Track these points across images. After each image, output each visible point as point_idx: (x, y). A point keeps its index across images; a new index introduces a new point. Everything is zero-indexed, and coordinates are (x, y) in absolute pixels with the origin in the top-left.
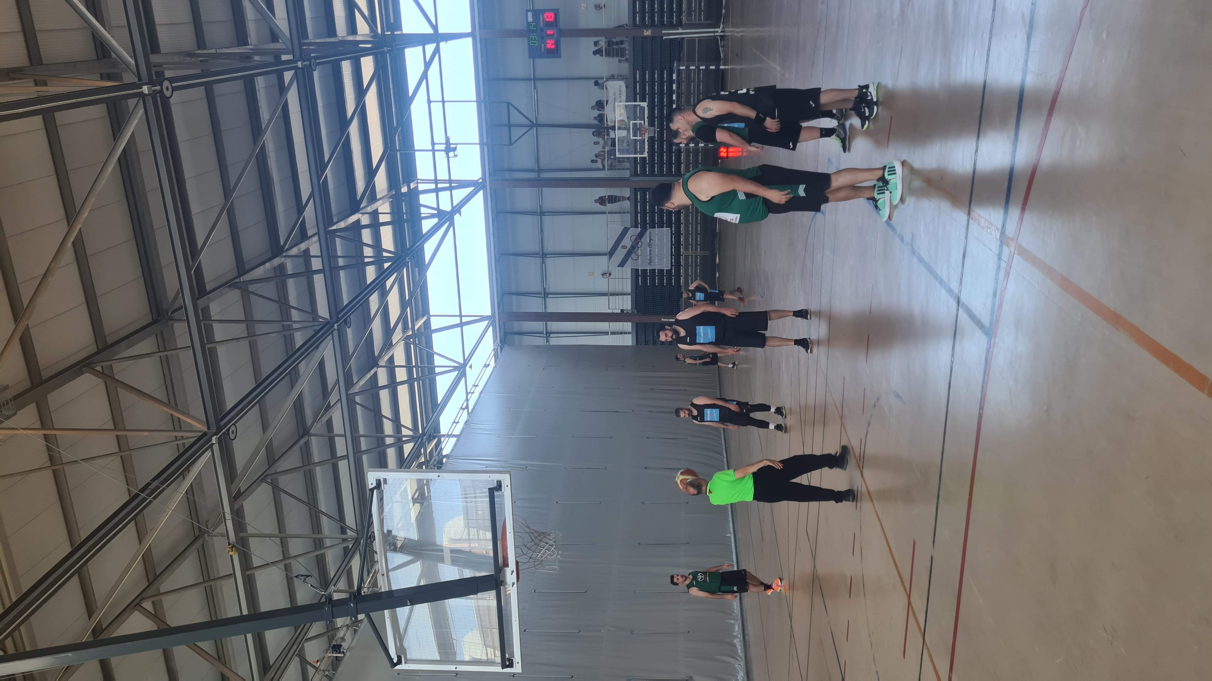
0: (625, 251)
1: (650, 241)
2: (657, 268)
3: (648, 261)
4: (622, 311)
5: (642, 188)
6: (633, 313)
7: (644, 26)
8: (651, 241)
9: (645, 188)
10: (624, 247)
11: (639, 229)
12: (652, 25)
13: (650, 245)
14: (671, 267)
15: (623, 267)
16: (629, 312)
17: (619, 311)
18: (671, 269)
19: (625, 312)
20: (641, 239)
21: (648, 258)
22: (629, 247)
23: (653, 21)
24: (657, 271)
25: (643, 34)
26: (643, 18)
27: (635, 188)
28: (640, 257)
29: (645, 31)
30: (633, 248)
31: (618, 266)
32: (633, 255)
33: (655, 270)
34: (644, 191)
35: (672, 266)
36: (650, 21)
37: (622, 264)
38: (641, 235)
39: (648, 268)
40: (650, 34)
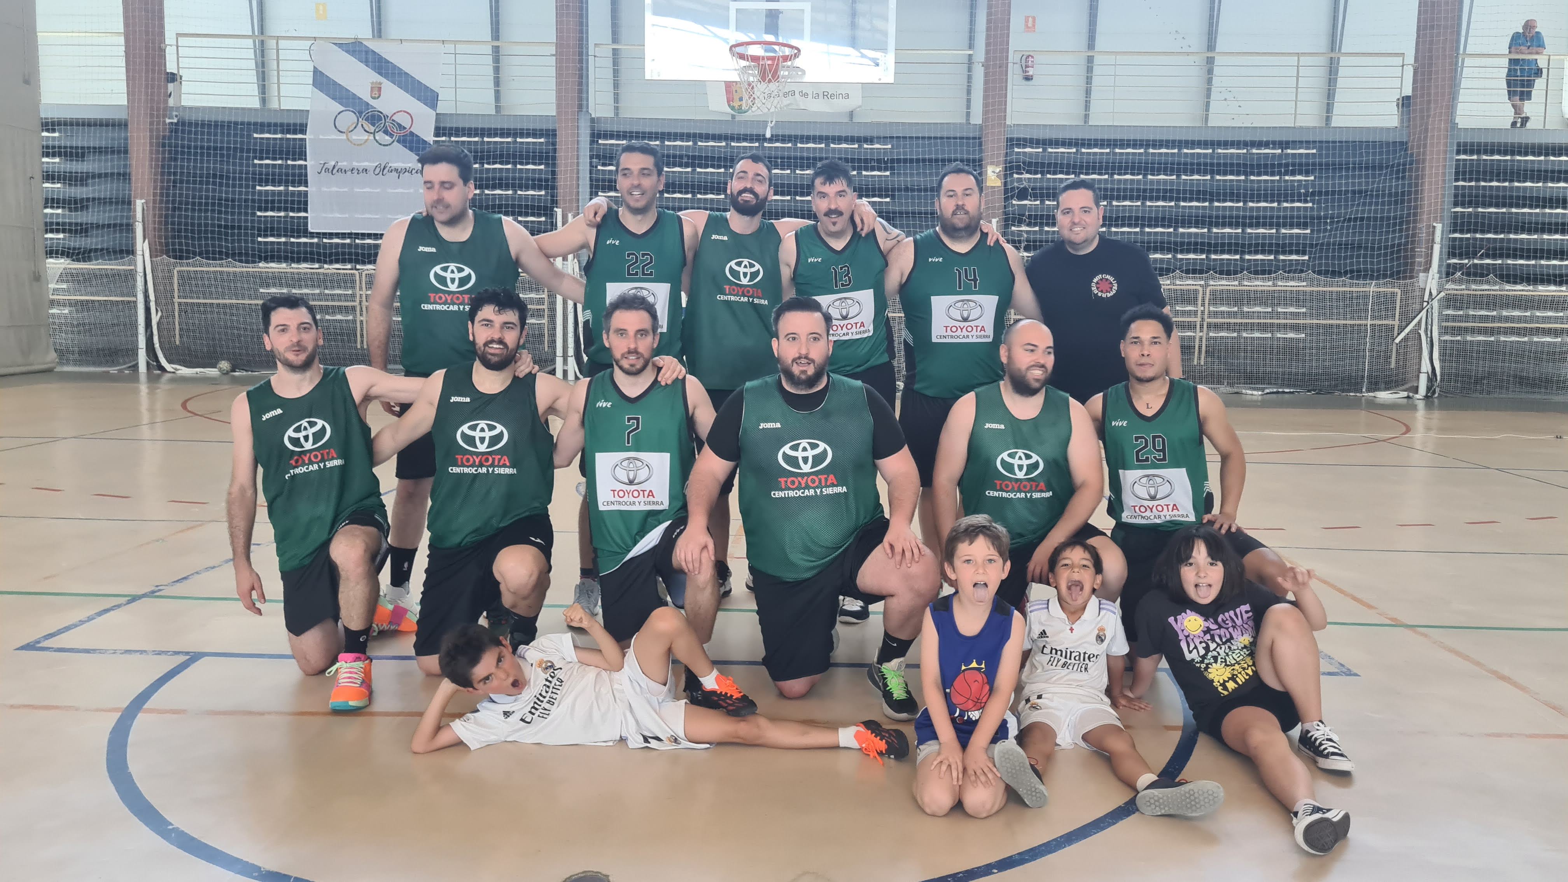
0: (364, 94)
1: (396, 170)
2: (311, 189)
3: (333, 163)
4: (172, 78)
5: (555, 150)
6: (167, 109)
7: (1011, 168)
8: (394, 174)
9: (554, 158)
10: (377, 91)
11: (430, 138)
12: (1010, 192)
13: (383, 169)
14: (312, 235)
15: (315, 84)
16: (171, 102)
17: (171, 67)
18: (306, 233)
19: (171, 87)
20: (398, 141)
21: (343, 164)
22: (376, 104)
23: (1023, 194)
24: (302, 188)
25: (992, 163)
26: (1033, 166)
27: (555, 130)
28: (344, 137)
29: (998, 170)
30: (375, 118)
31: (316, 71)
32: (349, 118)
33: (306, 184)
34: (548, 157)
35: (318, 235)
36: (1025, 184)
37: (321, 81)
38: (411, 141)
39: (309, 163)
40: (989, 183)
